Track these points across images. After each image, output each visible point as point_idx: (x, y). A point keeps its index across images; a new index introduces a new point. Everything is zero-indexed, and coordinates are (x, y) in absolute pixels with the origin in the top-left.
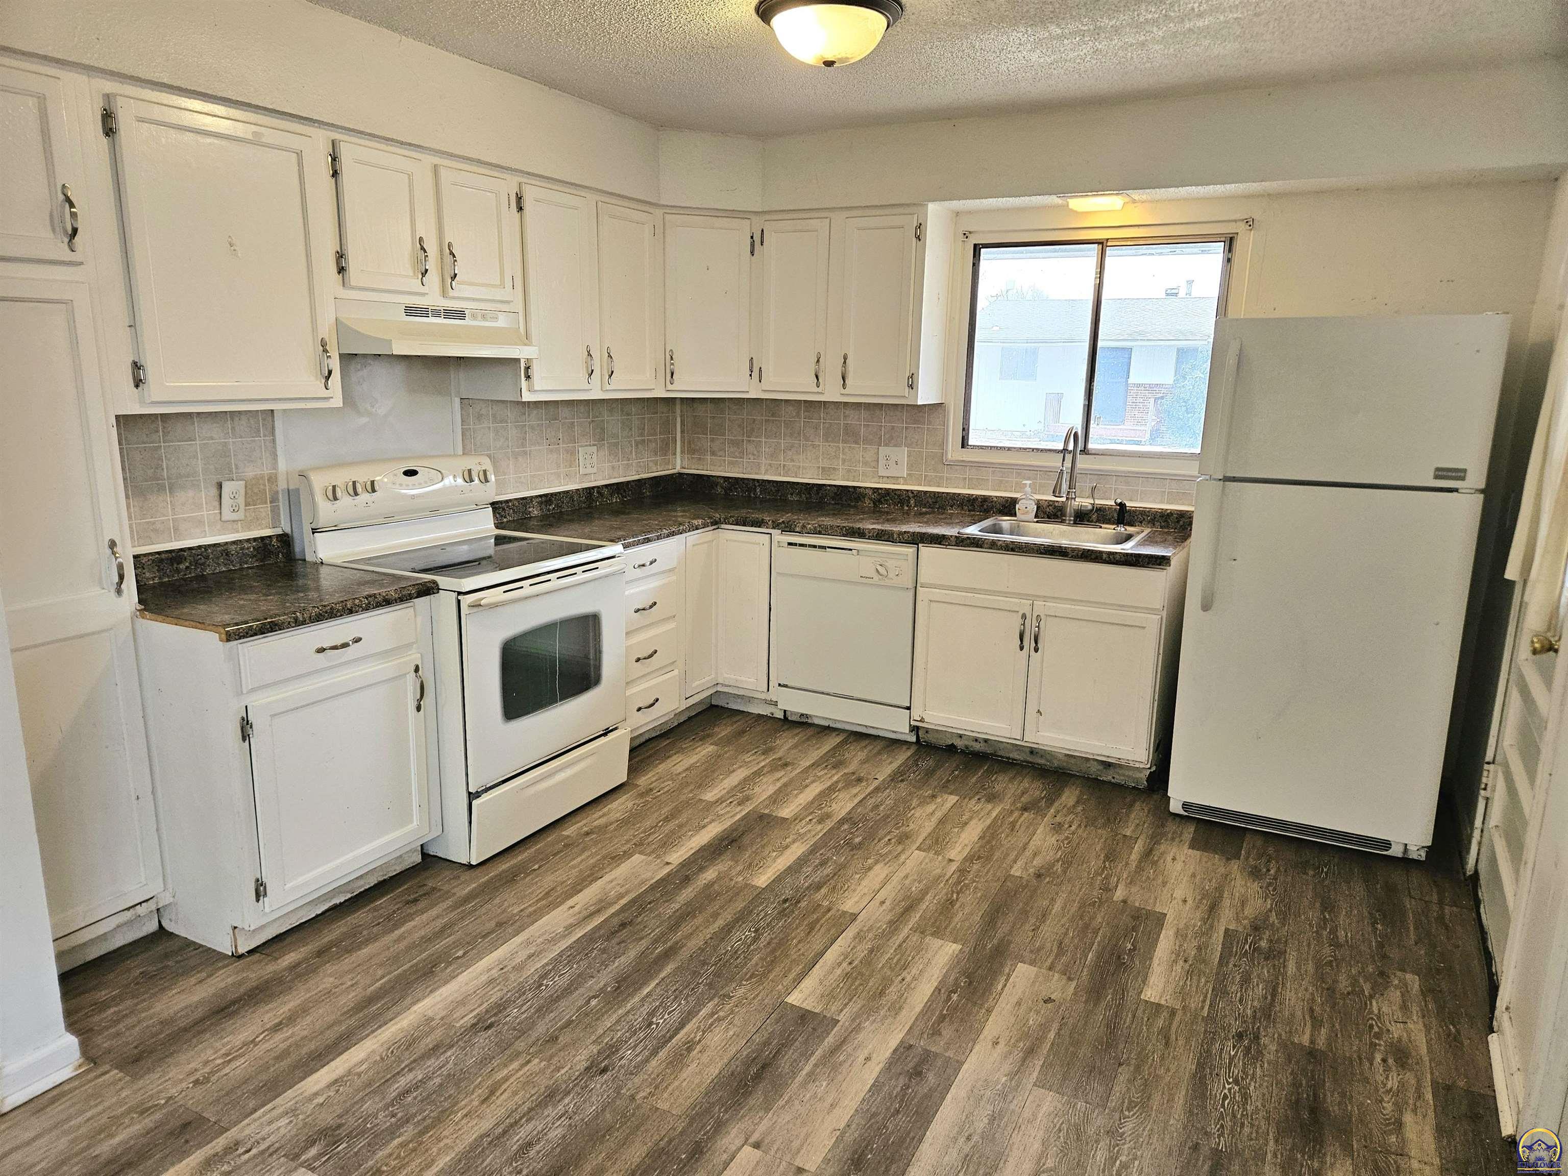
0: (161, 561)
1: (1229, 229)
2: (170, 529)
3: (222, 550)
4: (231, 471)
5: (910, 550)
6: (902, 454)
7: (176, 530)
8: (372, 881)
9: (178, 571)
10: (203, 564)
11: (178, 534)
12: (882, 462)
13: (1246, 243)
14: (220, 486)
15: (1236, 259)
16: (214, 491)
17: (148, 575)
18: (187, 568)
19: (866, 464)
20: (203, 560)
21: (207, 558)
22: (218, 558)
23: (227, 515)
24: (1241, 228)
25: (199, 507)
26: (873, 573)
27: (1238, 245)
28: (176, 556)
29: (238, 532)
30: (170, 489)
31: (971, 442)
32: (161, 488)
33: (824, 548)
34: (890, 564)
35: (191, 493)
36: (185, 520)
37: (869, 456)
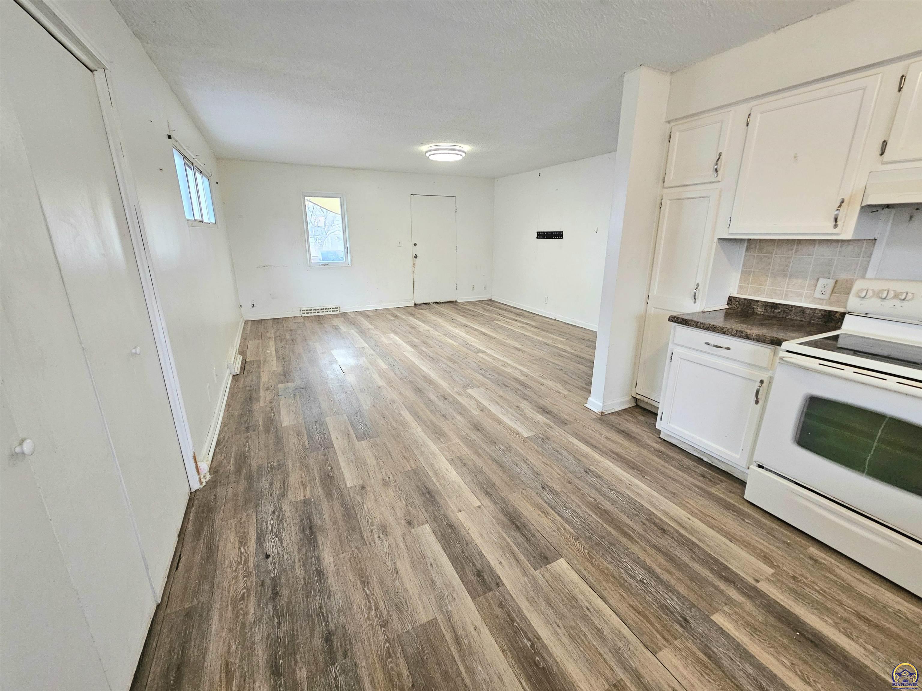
0: (767, 306)
2: (783, 294)
3: (802, 310)
4: (830, 273)
7: (786, 295)
8: (724, 468)
9: (774, 312)
10: (788, 313)
11: (786, 297)
14: (818, 279)
16: (813, 282)
17: (759, 309)
18: (779, 312)
20: (788, 311)
21: (791, 311)
22: (797, 313)
23: (817, 294)
25: (803, 288)
28: (775, 306)
29: (822, 305)
30: (790, 277)
32: (785, 276)
35: (800, 281)
36: (792, 292)
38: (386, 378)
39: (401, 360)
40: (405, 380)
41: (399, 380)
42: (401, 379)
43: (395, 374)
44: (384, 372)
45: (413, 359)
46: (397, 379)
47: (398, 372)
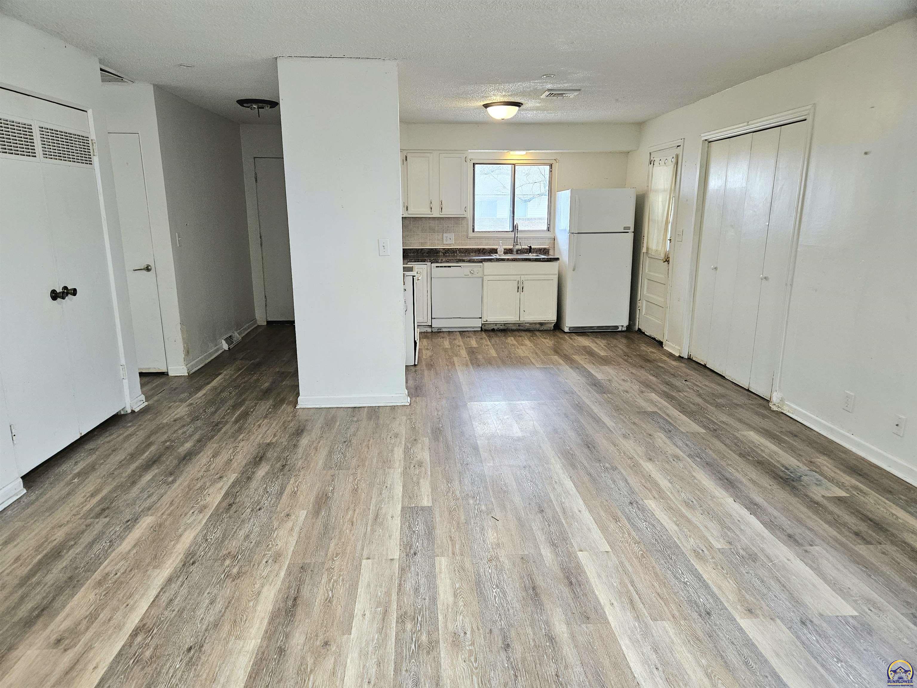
1: (551, 162)
5: (481, 264)
6: (452, 236)
12: (444, 239)
13: (556, 166)
15: (553, 171)
19: (438, 240)
24: (554, 162)
26: (469, 273)
27: (553, 166)
31: (476, 230)
33: (450, 267)
34: (475, 270)
37: (440, 237)
38: (643, 476)
39: (616, 520)
40: (607, 465)
41: (619, 467)
42: (615, 469)
43: (626, 481)
44: (650, 491)
45: (587, 517)
46: (622, 471)
47: (622, 484)
